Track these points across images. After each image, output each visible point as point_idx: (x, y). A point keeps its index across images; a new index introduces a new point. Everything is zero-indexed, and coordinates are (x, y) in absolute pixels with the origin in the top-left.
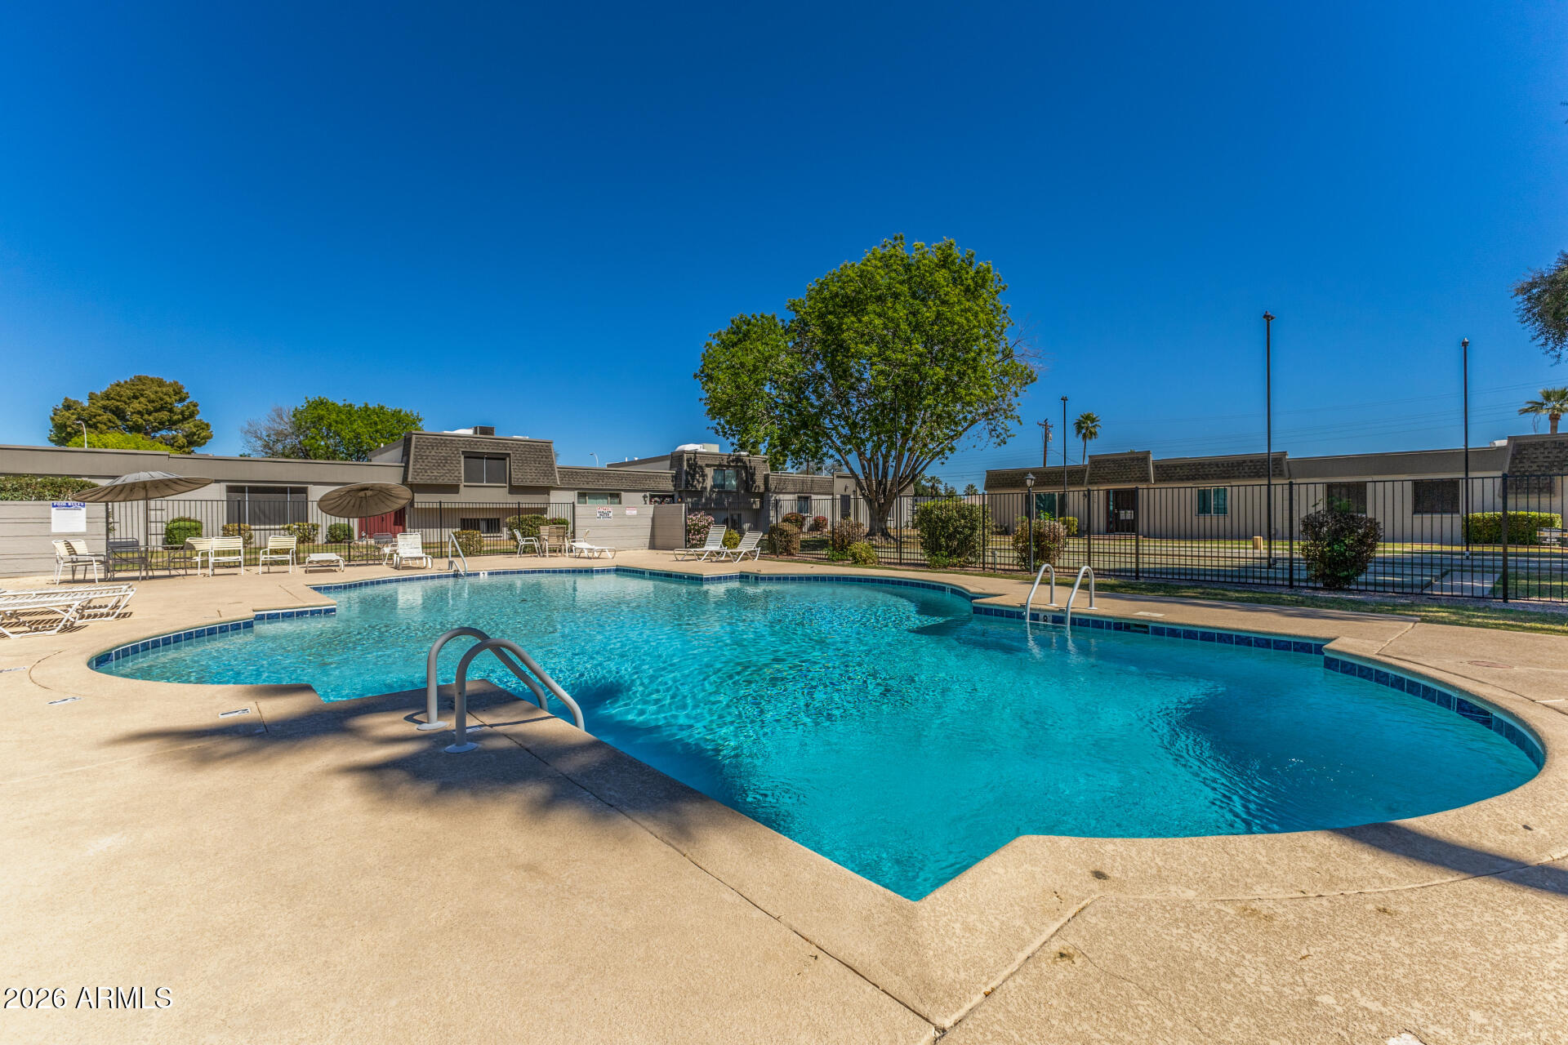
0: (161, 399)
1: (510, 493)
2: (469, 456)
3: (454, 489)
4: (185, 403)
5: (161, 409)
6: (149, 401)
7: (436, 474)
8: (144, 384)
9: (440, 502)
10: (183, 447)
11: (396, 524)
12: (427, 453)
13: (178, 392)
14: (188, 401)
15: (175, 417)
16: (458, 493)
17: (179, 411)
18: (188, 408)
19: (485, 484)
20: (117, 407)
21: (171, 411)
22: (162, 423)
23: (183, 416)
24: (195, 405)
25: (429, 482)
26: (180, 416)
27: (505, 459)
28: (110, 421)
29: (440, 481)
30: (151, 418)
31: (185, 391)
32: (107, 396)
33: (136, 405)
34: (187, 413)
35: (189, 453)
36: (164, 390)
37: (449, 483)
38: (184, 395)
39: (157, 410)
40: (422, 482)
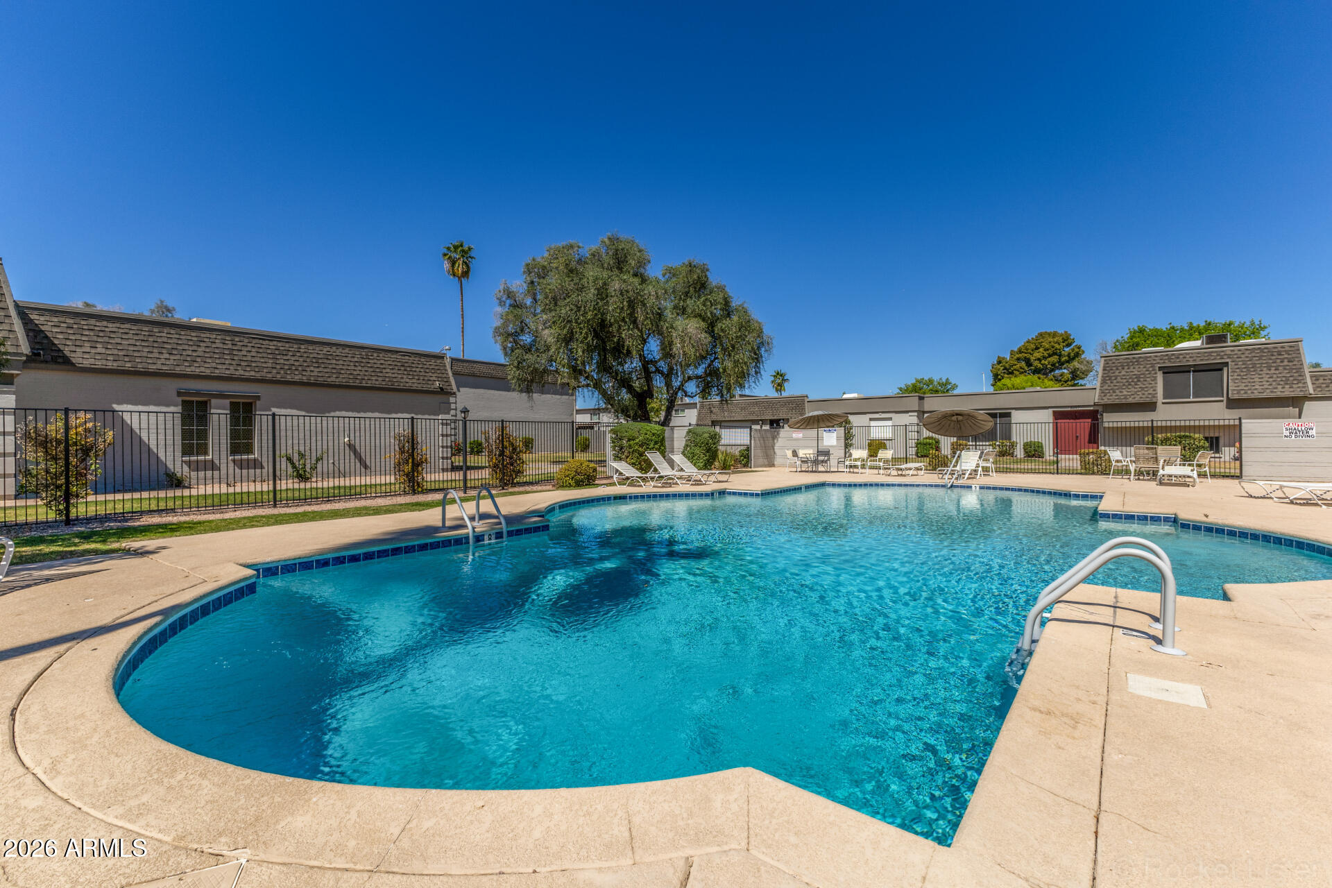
0: (1053, 347)
1: (1229, 407)
2: (1167, 371)
3: (1150, 406)
4: (1072, 347)
5: (1054, 354)
6: (1045, 350)
7: (1125, 393)
8: (1043, 338)
9: (1152, 421)
10: (1068, 381)
11: (1090, 442)
12: (1117, 373)
13: (1067, 341)
14: (1074, 344)
15: (1063, 359)
16: (1154, 411)
17: (1066, 354)
18: (1073, 350)
19: (1191, 399)
20: (1025, 357)
21: (1060, 356)
22: (1053, 365)
23: (1069, 357)
24: (1079, 348)
25: (1117, 401)
26: (1067, 358)
27: (1221, 370)
28: (1021, 368)
29: (1130, 400)
30: (1046, 362)
31: (1072, 337)
32: (1020, 351)
33: (1037, 355)
34: (1072, 355)
35: (1072, 386)
36: (1055, 340)
37: (1142, 401)
38: (1070, 341)
39: (1050, 356)
40: (1109, 402)
